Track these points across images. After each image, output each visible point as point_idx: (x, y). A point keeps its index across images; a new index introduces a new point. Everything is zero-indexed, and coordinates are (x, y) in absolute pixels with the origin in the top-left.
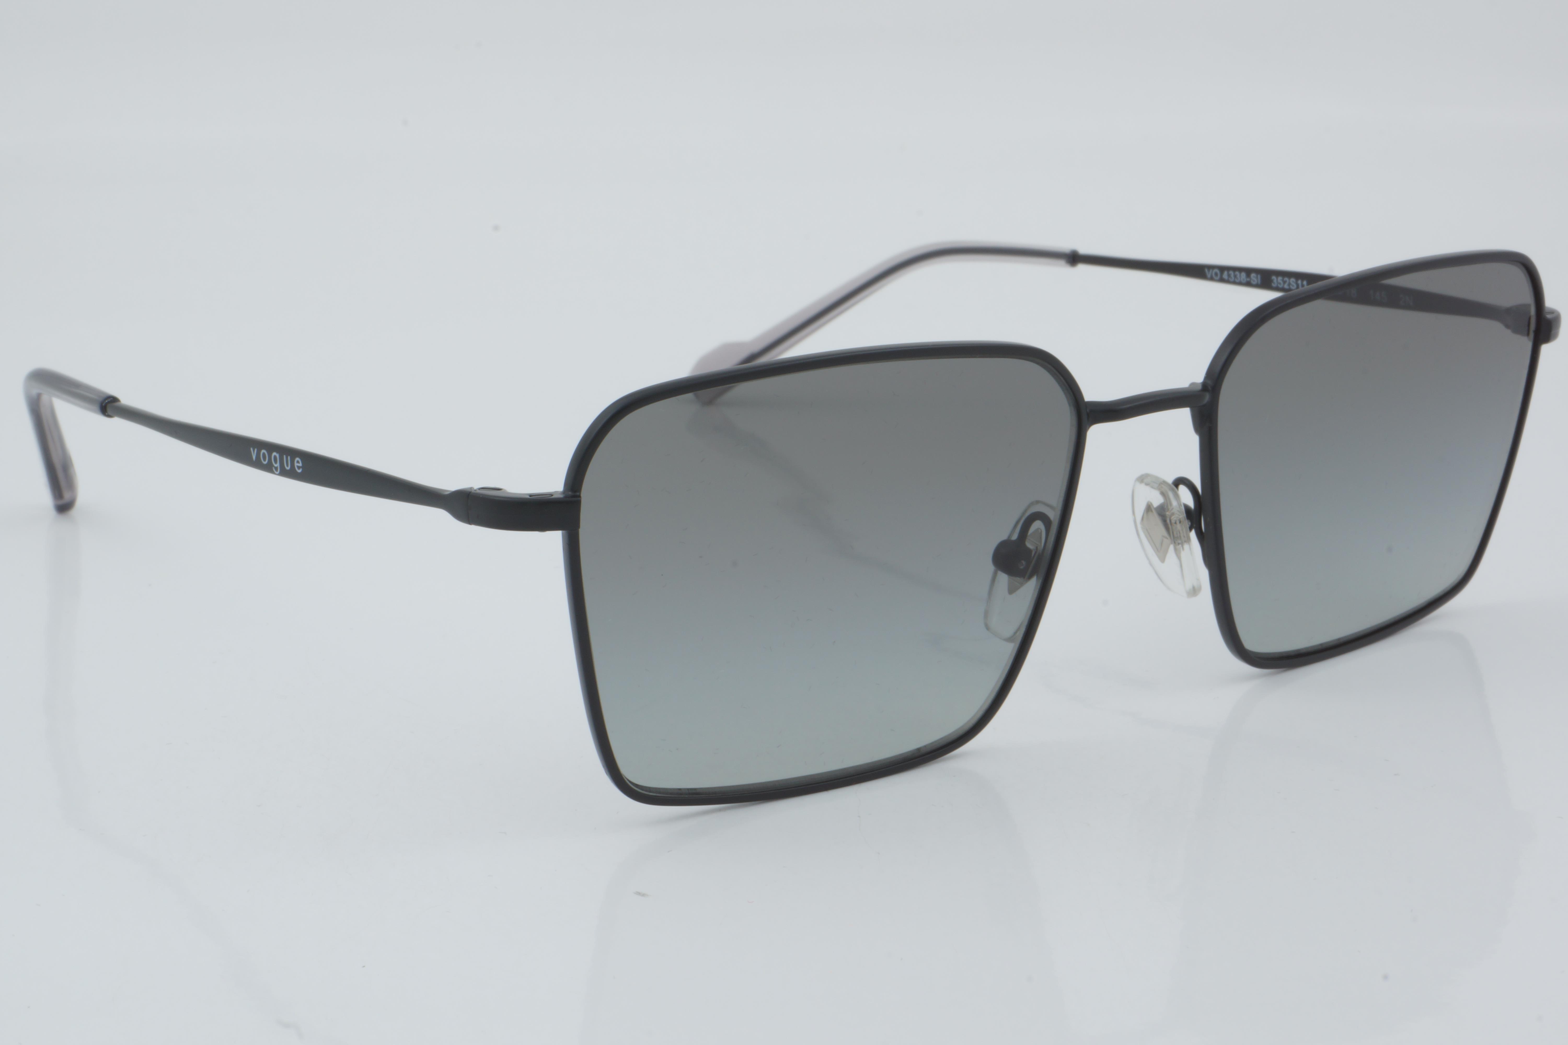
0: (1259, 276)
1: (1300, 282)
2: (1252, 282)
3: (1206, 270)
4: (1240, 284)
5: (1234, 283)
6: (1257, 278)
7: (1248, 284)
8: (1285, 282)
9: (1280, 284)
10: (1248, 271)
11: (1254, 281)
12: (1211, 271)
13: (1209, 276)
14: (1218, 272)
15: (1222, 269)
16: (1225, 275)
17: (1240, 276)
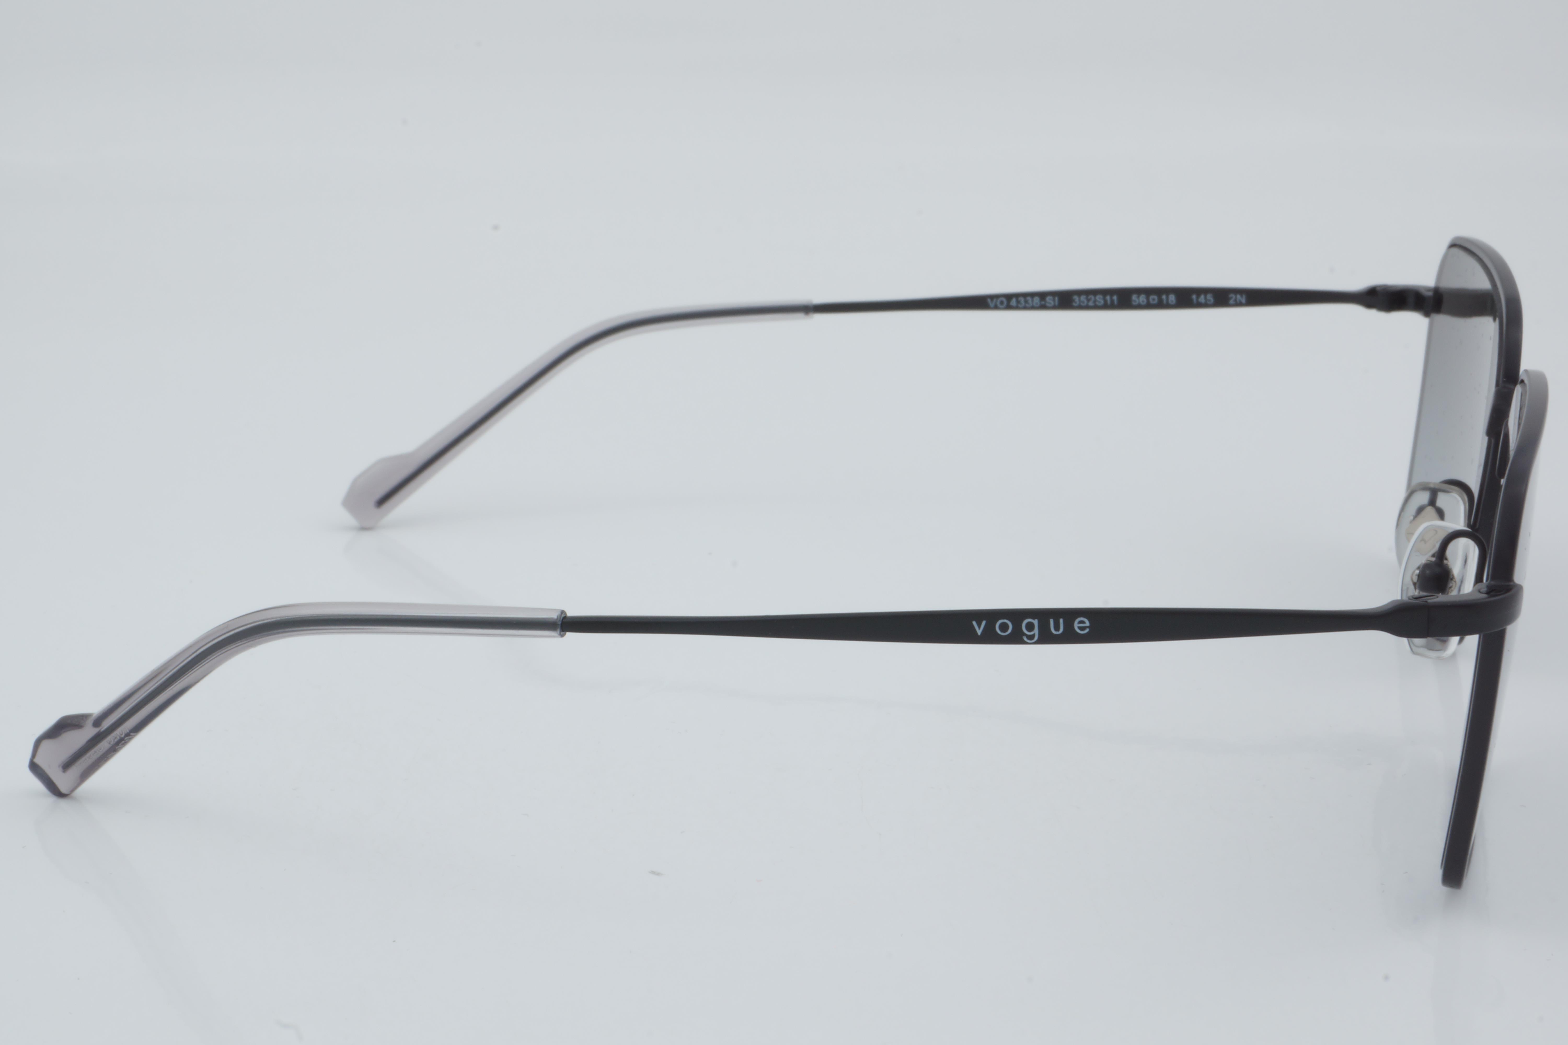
0: (1057, 299)
1: (1108, 298)
2: (1048, 305)
3: (989, 300)
4: (1033, 308)
5: (1025, 308)
6: (1054, 300)
7: (1043, 307)
8: (1088, 300)
9: (1083, 302)
10: (1043, 295)
11: (1050, 303)
12: (995, 300)
13: (992, 305)
14: (1004, 300)
15: (1009, 297)
16: (1013, 302)
17: (1033, 301)
